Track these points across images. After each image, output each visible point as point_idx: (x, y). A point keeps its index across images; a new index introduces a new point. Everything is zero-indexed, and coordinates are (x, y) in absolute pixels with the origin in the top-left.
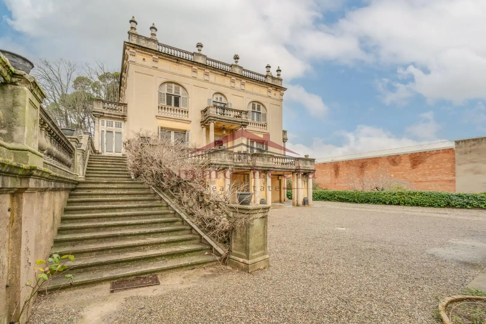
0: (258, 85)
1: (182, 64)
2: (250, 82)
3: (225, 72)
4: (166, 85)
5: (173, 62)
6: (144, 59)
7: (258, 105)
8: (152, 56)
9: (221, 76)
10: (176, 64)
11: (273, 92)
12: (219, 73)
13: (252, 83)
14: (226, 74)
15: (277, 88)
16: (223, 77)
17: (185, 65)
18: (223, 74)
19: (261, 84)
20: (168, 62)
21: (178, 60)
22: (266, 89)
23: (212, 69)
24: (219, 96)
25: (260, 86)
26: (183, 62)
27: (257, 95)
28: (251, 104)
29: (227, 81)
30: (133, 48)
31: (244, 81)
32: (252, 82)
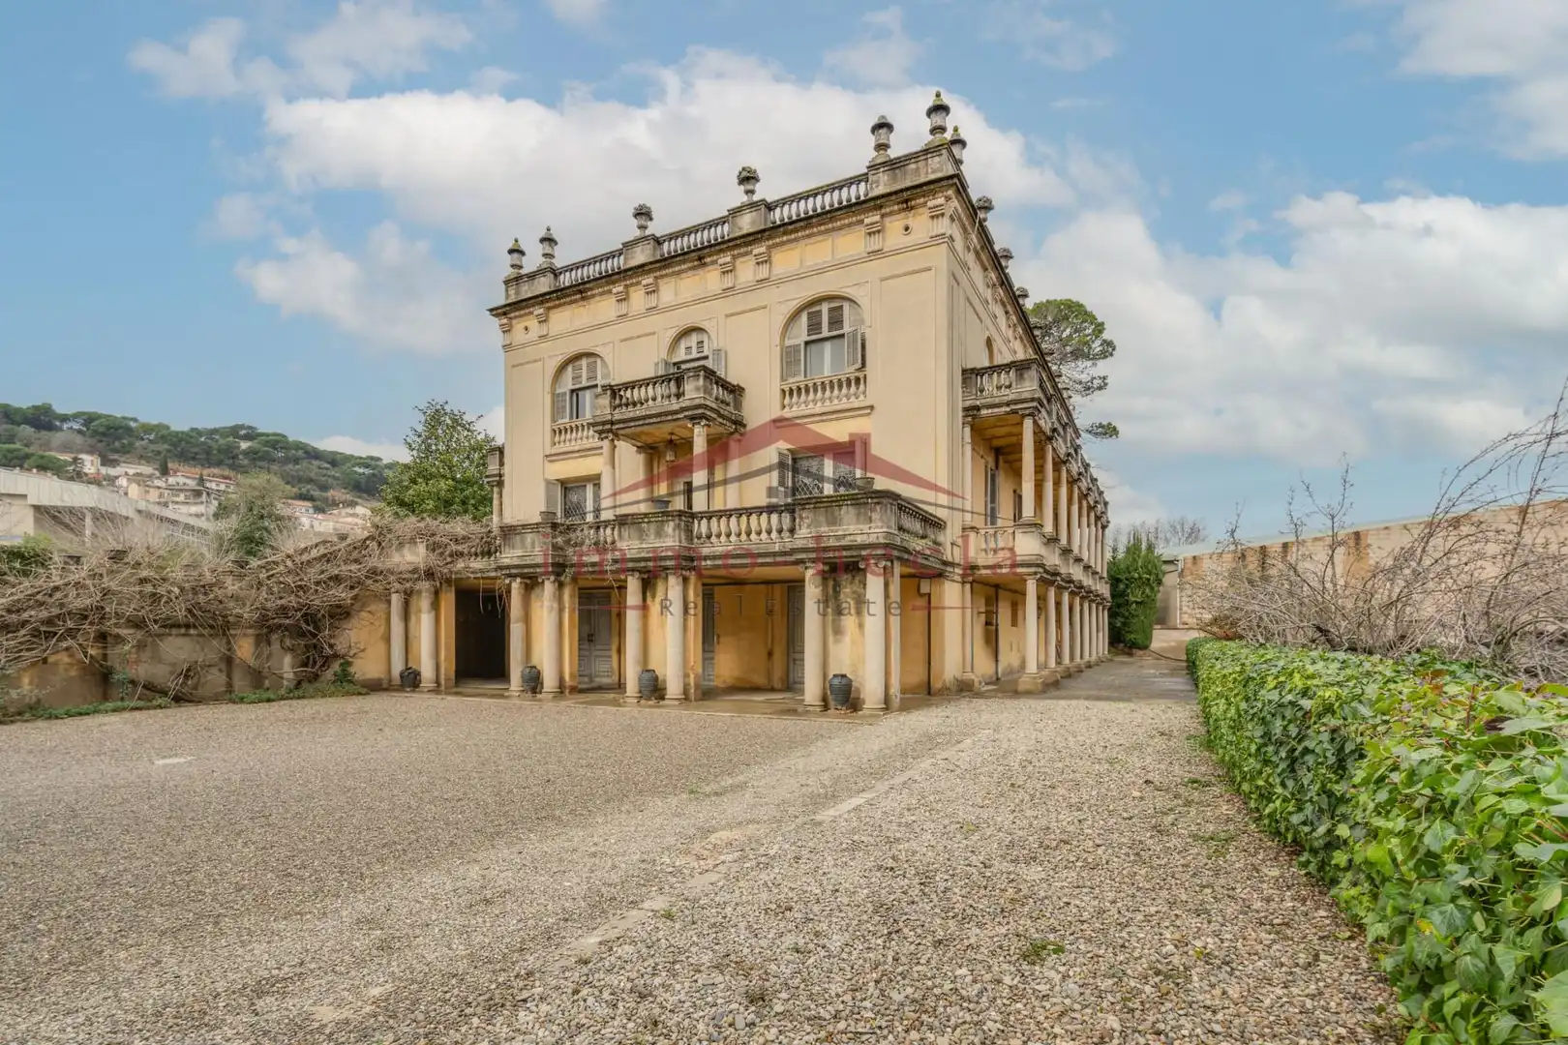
0: (821, 233)
1: (593, 296)
2: (785, 238)
3: (693, 254)
4: (570, 369)
5: (575, 301)
6: (526, 329)
7: (831, 310)
8: (531, 313)
9: (690, 273)
10: (581, 303)
11: (895, 225)
12: (683, 267)
13: (796, 240)
14: (700, 259)
15: (906, 201)
16: (700, 272)
17: (601, 294)
18: (696, 263)
19: (831, 220)
20: (568, 307)
21: (581, 292)
22: (862, 230)
23: (660, 269)
24: (694, 338)
25: (827, 231)
26: (591, 289)
27: (820, 271)
28: (804, 318)
29: (710, 279)
30: (505, 314)
31: (760, 249)
32: (793, 236)
